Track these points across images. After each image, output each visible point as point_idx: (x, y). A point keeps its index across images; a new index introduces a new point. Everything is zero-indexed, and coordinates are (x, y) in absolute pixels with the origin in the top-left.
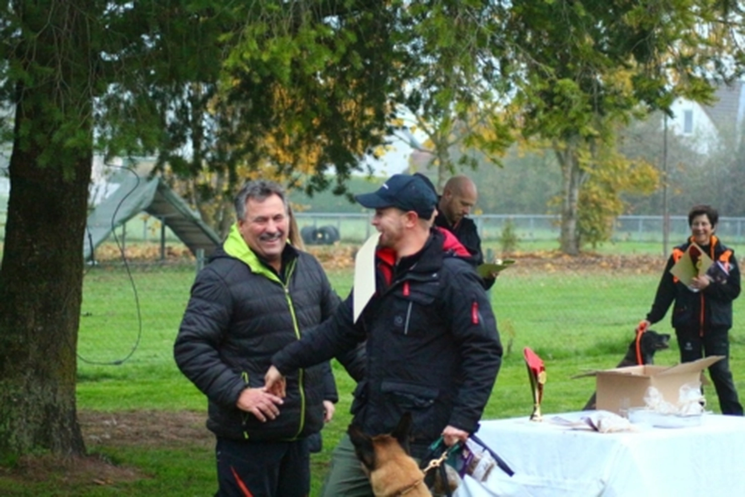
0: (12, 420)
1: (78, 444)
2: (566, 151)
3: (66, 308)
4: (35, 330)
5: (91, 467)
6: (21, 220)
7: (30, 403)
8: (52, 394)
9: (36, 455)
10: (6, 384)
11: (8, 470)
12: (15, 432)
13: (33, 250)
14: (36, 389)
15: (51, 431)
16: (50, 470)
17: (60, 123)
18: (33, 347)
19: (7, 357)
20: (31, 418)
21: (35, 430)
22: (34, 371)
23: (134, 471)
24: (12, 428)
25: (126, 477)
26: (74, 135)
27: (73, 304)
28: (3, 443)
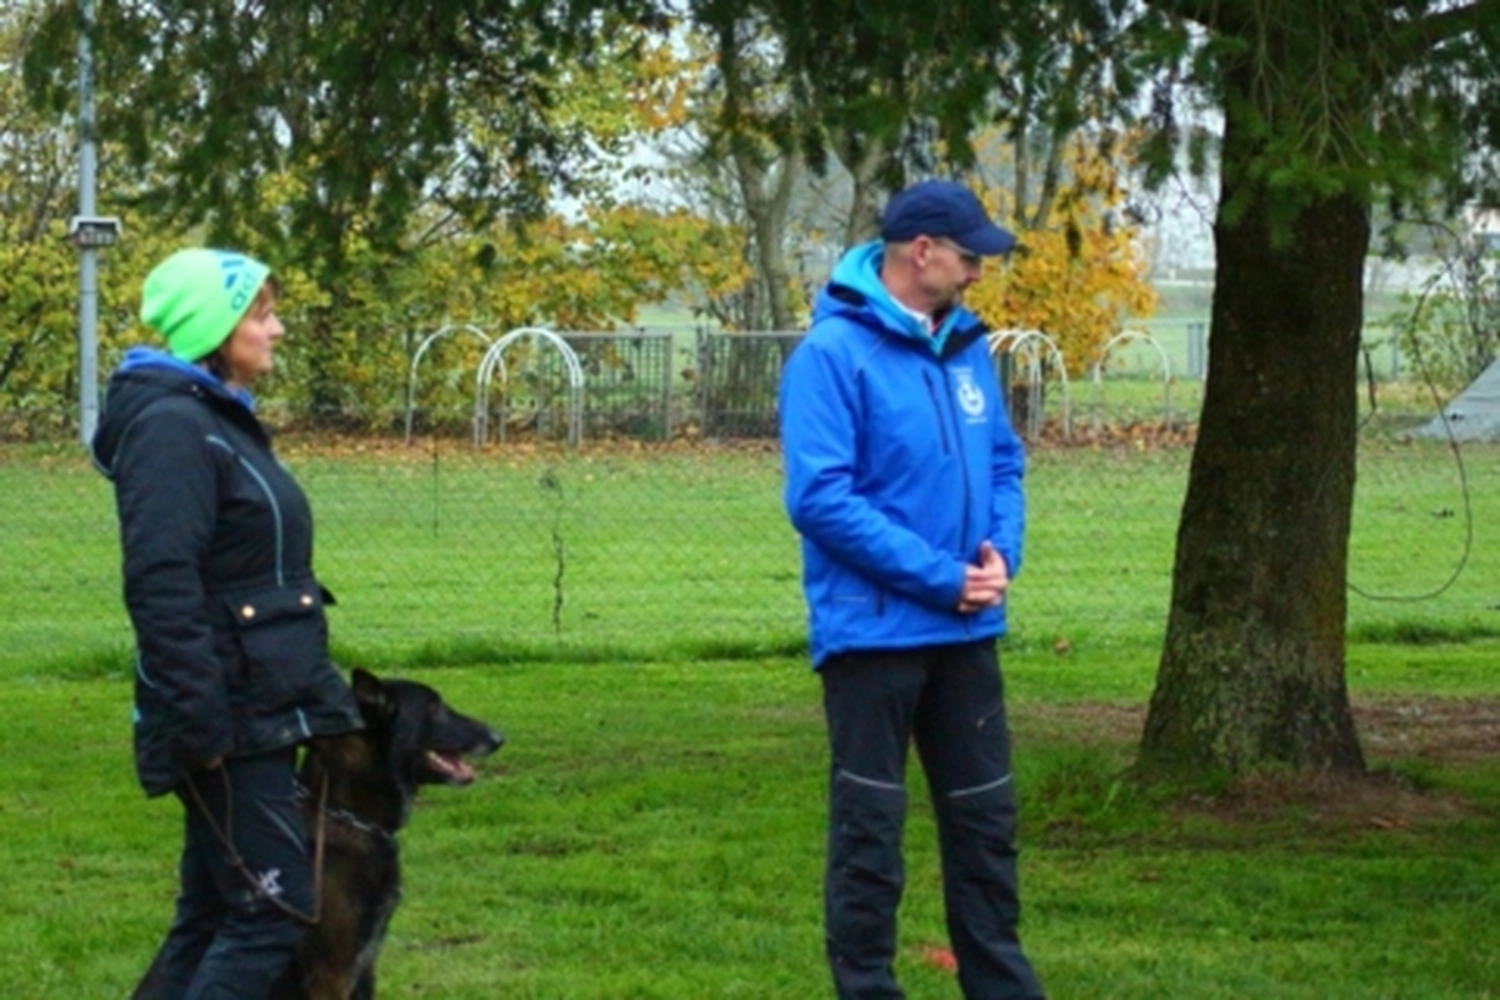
0: (1219, 707)
1: (1348, 754)
3: (1322, 496)
4: (1262, 536)
5: (1369, 795)
6: (1234, 327)
7: (1254, 675)
8: (1296, 657)
9: (1262, 772)
10: (1210, 639)
11: (1210, 800)
12: (1226, 729)
13: (1257, 385)
14: (1266, 648)
15: (1294, 728)
16: (1287, 801)
17: (1264, 141)
18: (1260, 570)
19: (1211, 589)
20: (1255, 704)
21: (1264, 725)
22: (1261, 613)
23: (1455, 803)
24: (1220, 722)
25: (1437, 814)
26: (1287, 162)
27: (1336, 487)
28: (1204, 750)
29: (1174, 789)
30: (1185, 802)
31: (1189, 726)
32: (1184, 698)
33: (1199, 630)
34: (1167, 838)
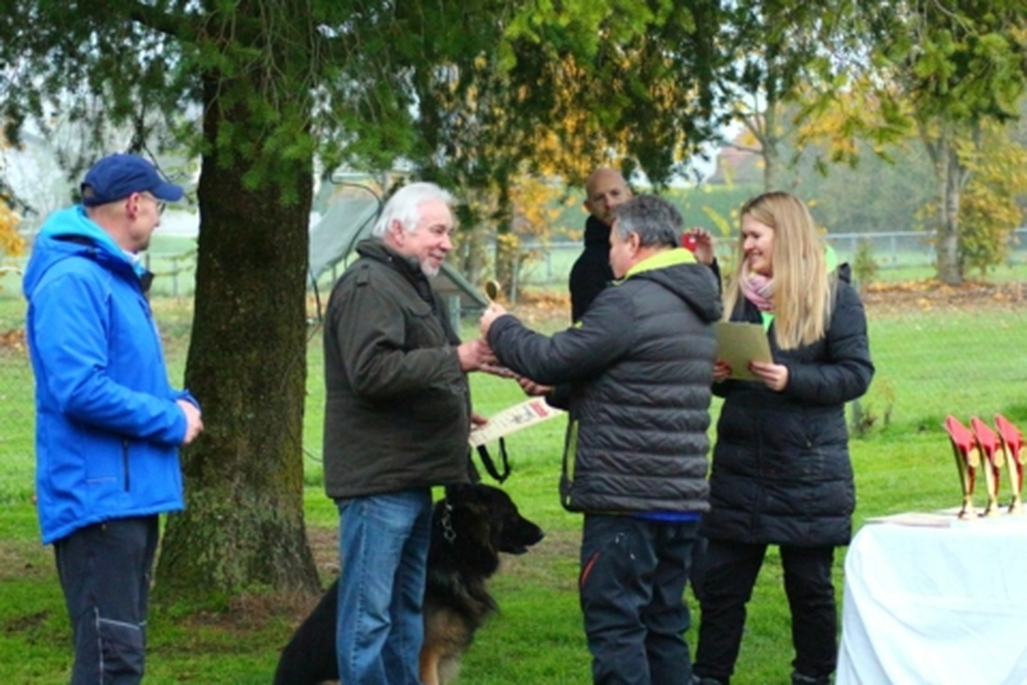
0: (217, 545)
1: (310, 575)
2: (940, 141)
3: (285, 388)
4: (243, 418)
6: (217, 265)
7: (241, 520)
8: (271, 507)
9: (253, 594)
10: (207, 496)
11: (215, 615)
12: (223, 562)
13: (236, 307)
14: (249, 501)
15: (272, 559)
16: (273, 613)
17: (274, 126)
18: (242, 443)
19: (206, 459)
20: (242, 542)
21: (249, 558)
22: (244, 475)
26: (294, 141)
27: (294, 380)
28: (206, 578)
29: (188, 608)
30: (198, 618)
31: (194, 561)
32: (189, 540)
33: (198, 489)
34: (189, 646)
